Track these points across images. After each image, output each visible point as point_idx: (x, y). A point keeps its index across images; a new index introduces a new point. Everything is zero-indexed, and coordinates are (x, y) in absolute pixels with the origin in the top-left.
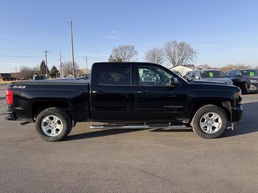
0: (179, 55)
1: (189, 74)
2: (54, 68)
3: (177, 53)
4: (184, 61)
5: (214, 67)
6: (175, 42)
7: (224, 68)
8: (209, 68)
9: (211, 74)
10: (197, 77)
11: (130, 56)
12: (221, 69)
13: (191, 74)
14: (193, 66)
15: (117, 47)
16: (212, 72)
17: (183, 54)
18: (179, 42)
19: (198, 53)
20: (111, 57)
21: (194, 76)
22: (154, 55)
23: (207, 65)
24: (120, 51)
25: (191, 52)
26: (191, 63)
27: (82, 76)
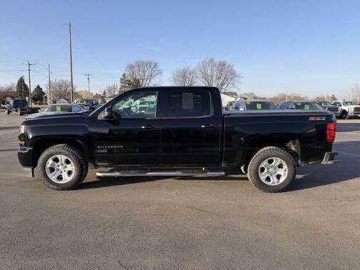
0: (219, 78)
1: (231, 104)
2: (39, 88)
3: (215, 75)
4: (224, 87)
5: (263, 97)
6: (212, 61)
7: (275, 99)
8: (255, 98)
9: (259, 106)
10: (241, 109)
11: (151, 77)
12: (271, 99)
13: (234, 106)
14: (235, 94)
15: (133, 62)
16: (260, 103)
17: (223, 78)
18: (217, 61)
19: (242, 77)
20: (124, 76)
21: (237, 108)
22: (184, 77)
23: (253, 94)
24: (136, 69)
25: (234, 74)
26: (234, 90)
27: (85, 102)
